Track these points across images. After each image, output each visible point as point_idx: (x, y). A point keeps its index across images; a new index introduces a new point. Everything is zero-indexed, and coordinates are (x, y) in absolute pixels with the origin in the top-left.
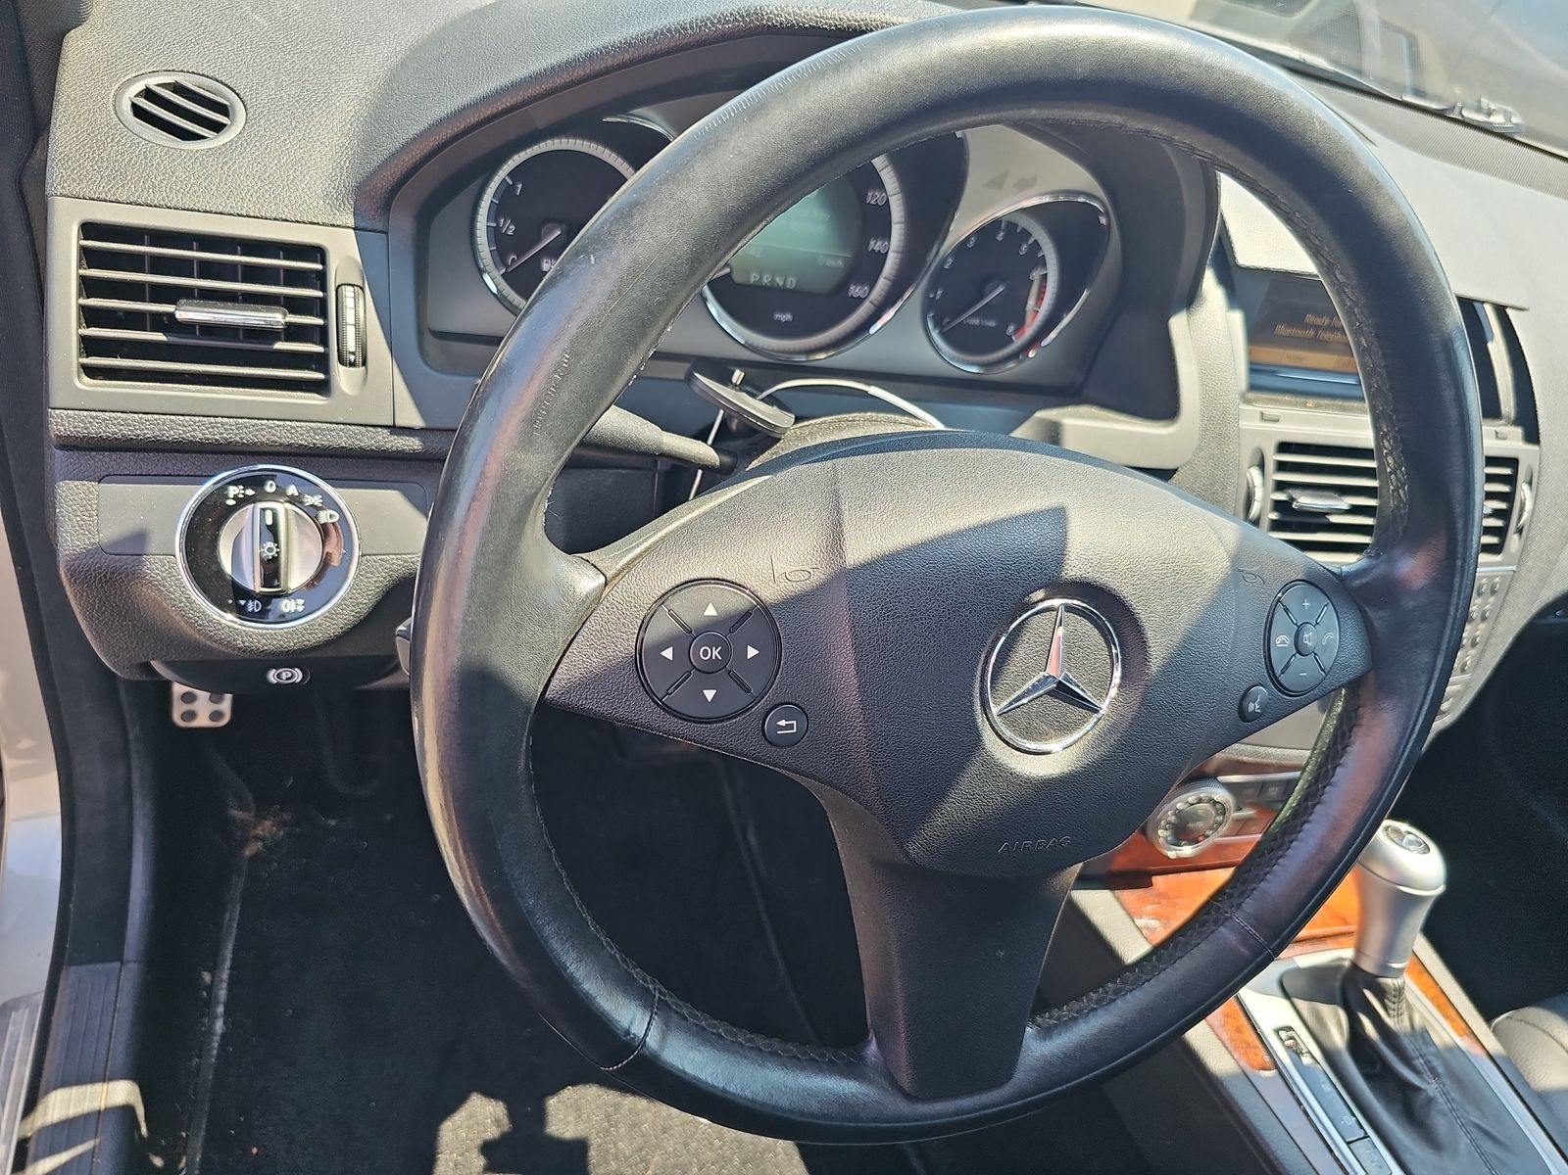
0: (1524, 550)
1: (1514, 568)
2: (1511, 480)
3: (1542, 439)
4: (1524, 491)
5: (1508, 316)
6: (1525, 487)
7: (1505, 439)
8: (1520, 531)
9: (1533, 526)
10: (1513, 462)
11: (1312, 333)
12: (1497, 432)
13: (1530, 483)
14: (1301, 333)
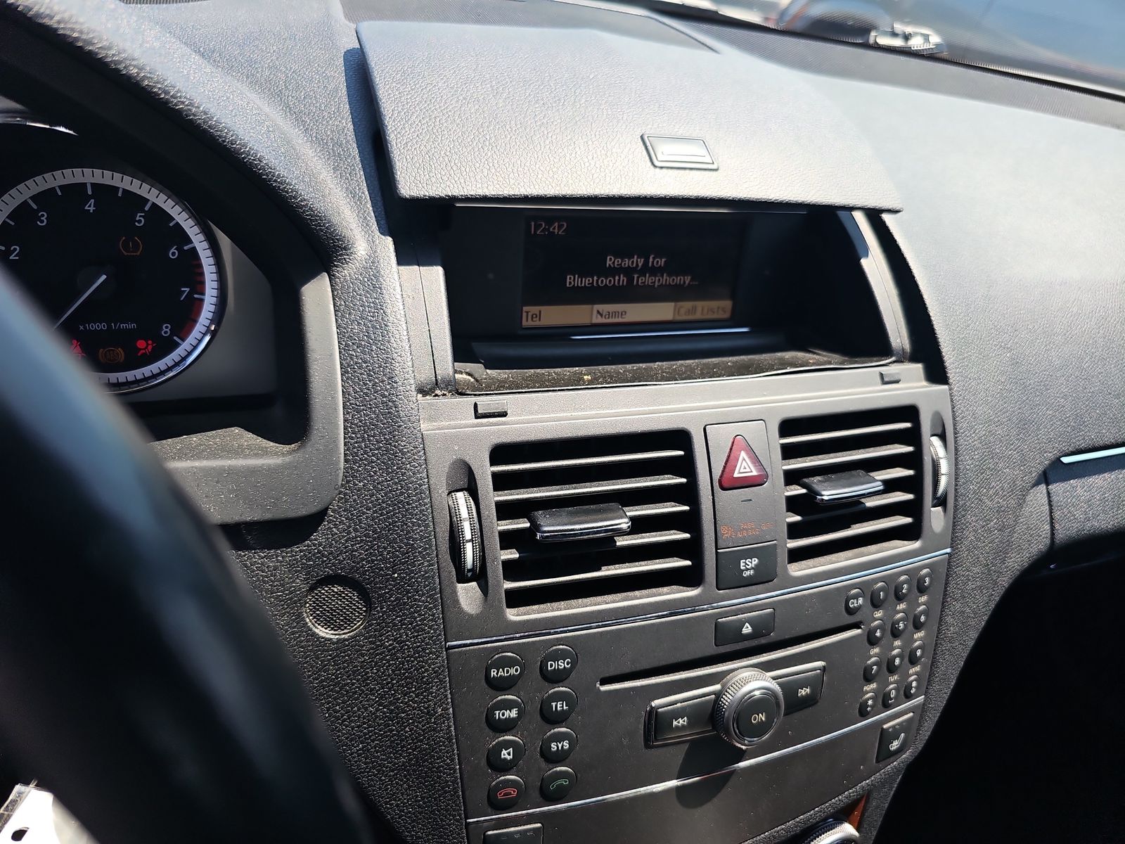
0: (955, 524)
1: (948, 550)
2: (913, 437)
3: (951, 374)
4: (934, 447)
5: (884, 223)
6: (936, 441)
7: (897, 382)
8: (941, 502)
9: (961, 491)
10: (909, 412)
11: (623, 279)
12: (881, 375)
13: (943, 437)
14: (604, 281)
